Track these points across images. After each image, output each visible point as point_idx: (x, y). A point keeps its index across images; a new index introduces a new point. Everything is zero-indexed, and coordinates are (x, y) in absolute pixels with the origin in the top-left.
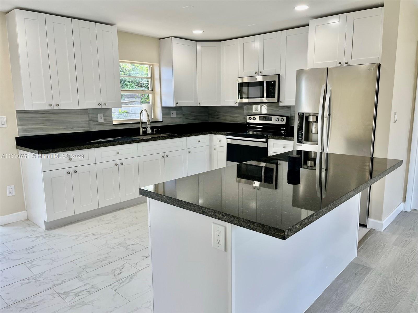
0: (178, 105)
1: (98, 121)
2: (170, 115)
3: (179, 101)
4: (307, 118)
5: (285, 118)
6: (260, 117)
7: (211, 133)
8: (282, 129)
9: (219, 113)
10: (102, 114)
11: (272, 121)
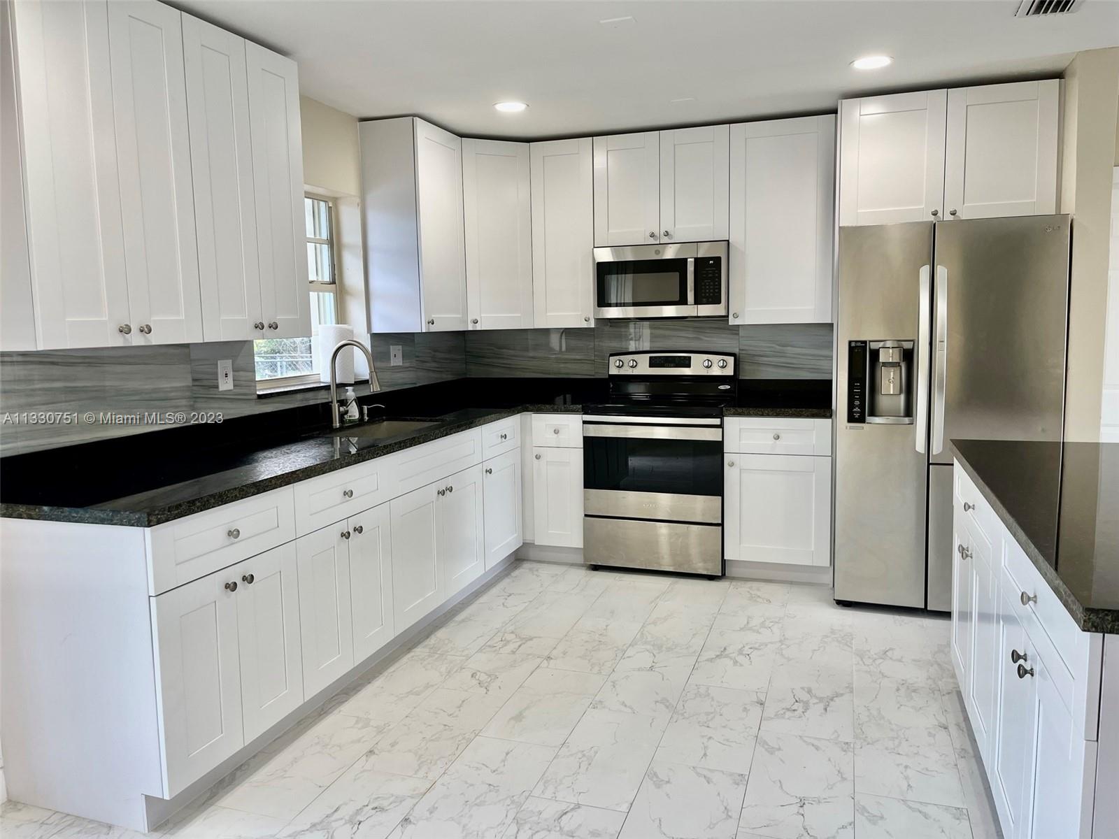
0: (435, 328)
1: (217, 387)
2: (389, 359)
3: (435, 316)
4: (875, 354)
5: (731, 360)
7: (527, 410)
9: (504, 350)
10: (229, 363)
11: (689, 367)
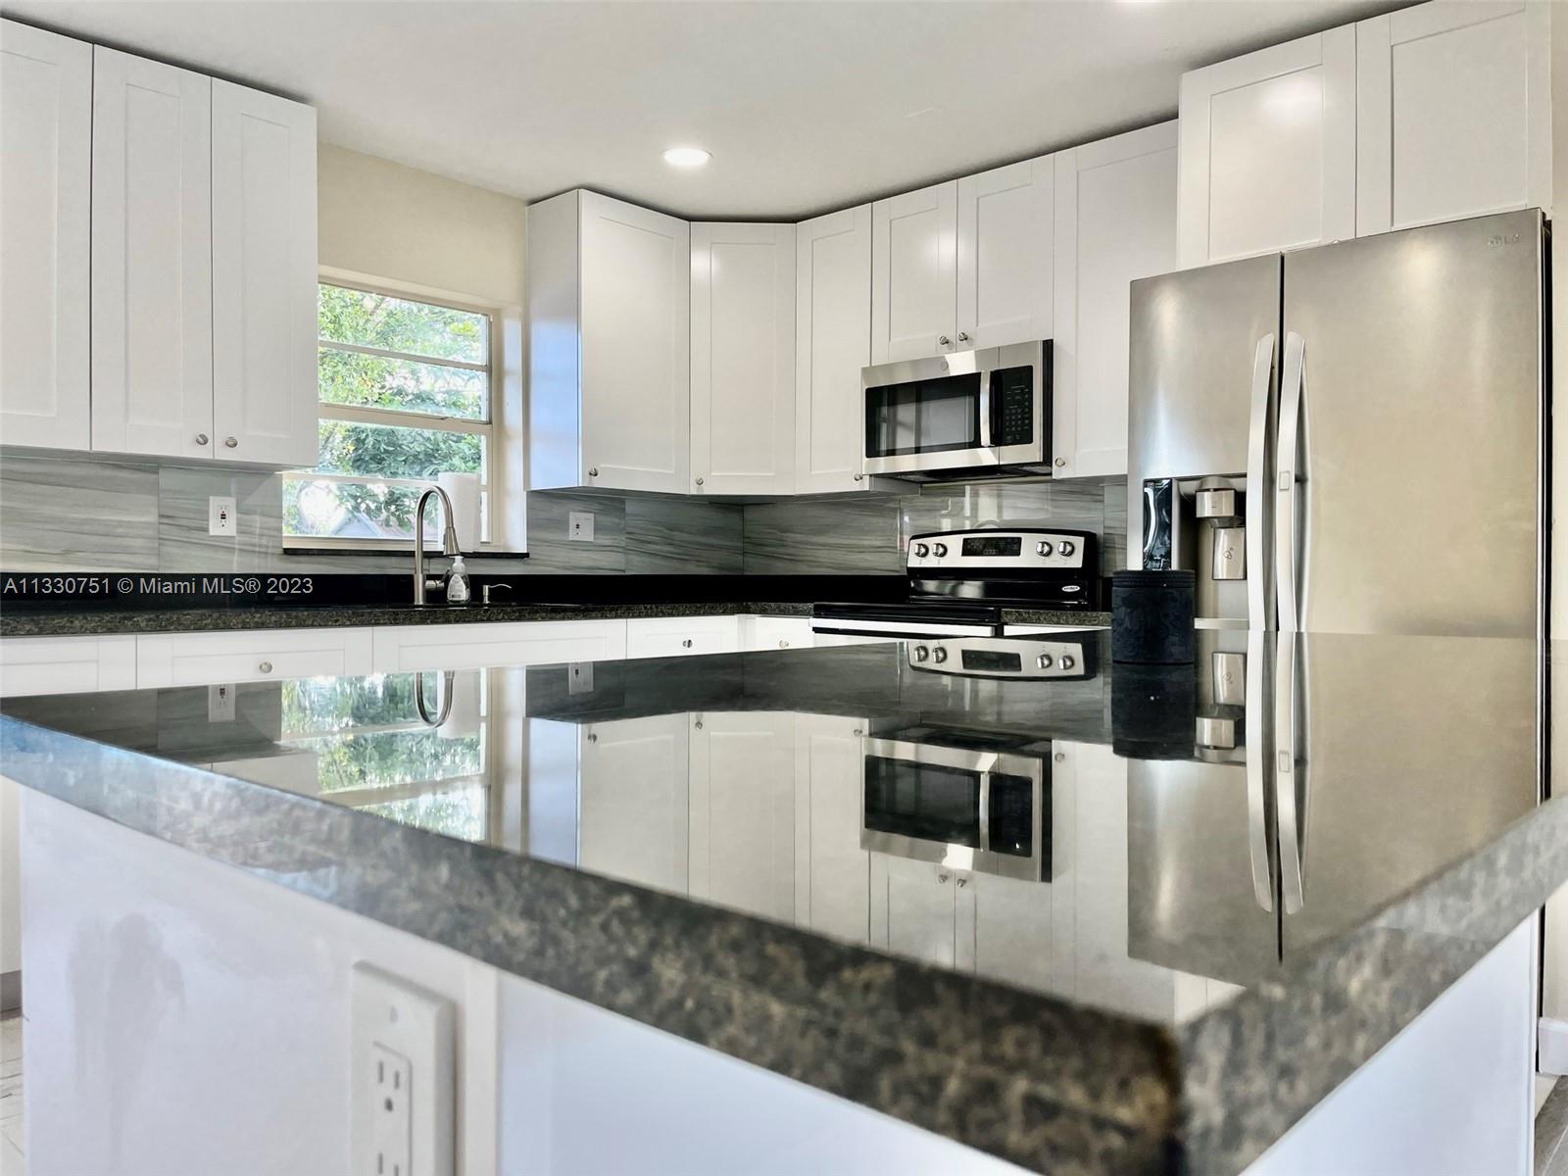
0: (599, 483)
1: (206, 530)
2: (567, 530)
3: (602, 465)
4: (1189, 504)
5: (1079, 542)
6: (965, 540)
7: (747, 611)
8: (1068, 589)
9: (789, 534)
10: (229, 503)
11: (1019, 554)
